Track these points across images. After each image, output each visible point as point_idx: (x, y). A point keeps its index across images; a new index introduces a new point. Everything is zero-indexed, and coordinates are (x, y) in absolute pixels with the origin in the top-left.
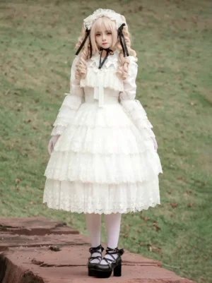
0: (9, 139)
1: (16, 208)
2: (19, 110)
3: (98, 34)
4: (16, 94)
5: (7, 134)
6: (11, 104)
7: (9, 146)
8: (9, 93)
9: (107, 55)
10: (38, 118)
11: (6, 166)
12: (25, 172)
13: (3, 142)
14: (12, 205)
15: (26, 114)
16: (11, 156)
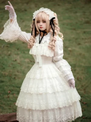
0: (5, 71)
1: (6, 107)
2: (9, 55)
3: (38, 22)
4: (7, 46)
5: (4, 69)
6: (5, 52)
7: (5, 75)
8: (4, 46)
9: (44, 35)
10: (20, 58)
11: (3, 85)
12: (14, 87)
13: (2, 72)
14: (4, 106)
15: (14, 57)
16: (6, 79)
